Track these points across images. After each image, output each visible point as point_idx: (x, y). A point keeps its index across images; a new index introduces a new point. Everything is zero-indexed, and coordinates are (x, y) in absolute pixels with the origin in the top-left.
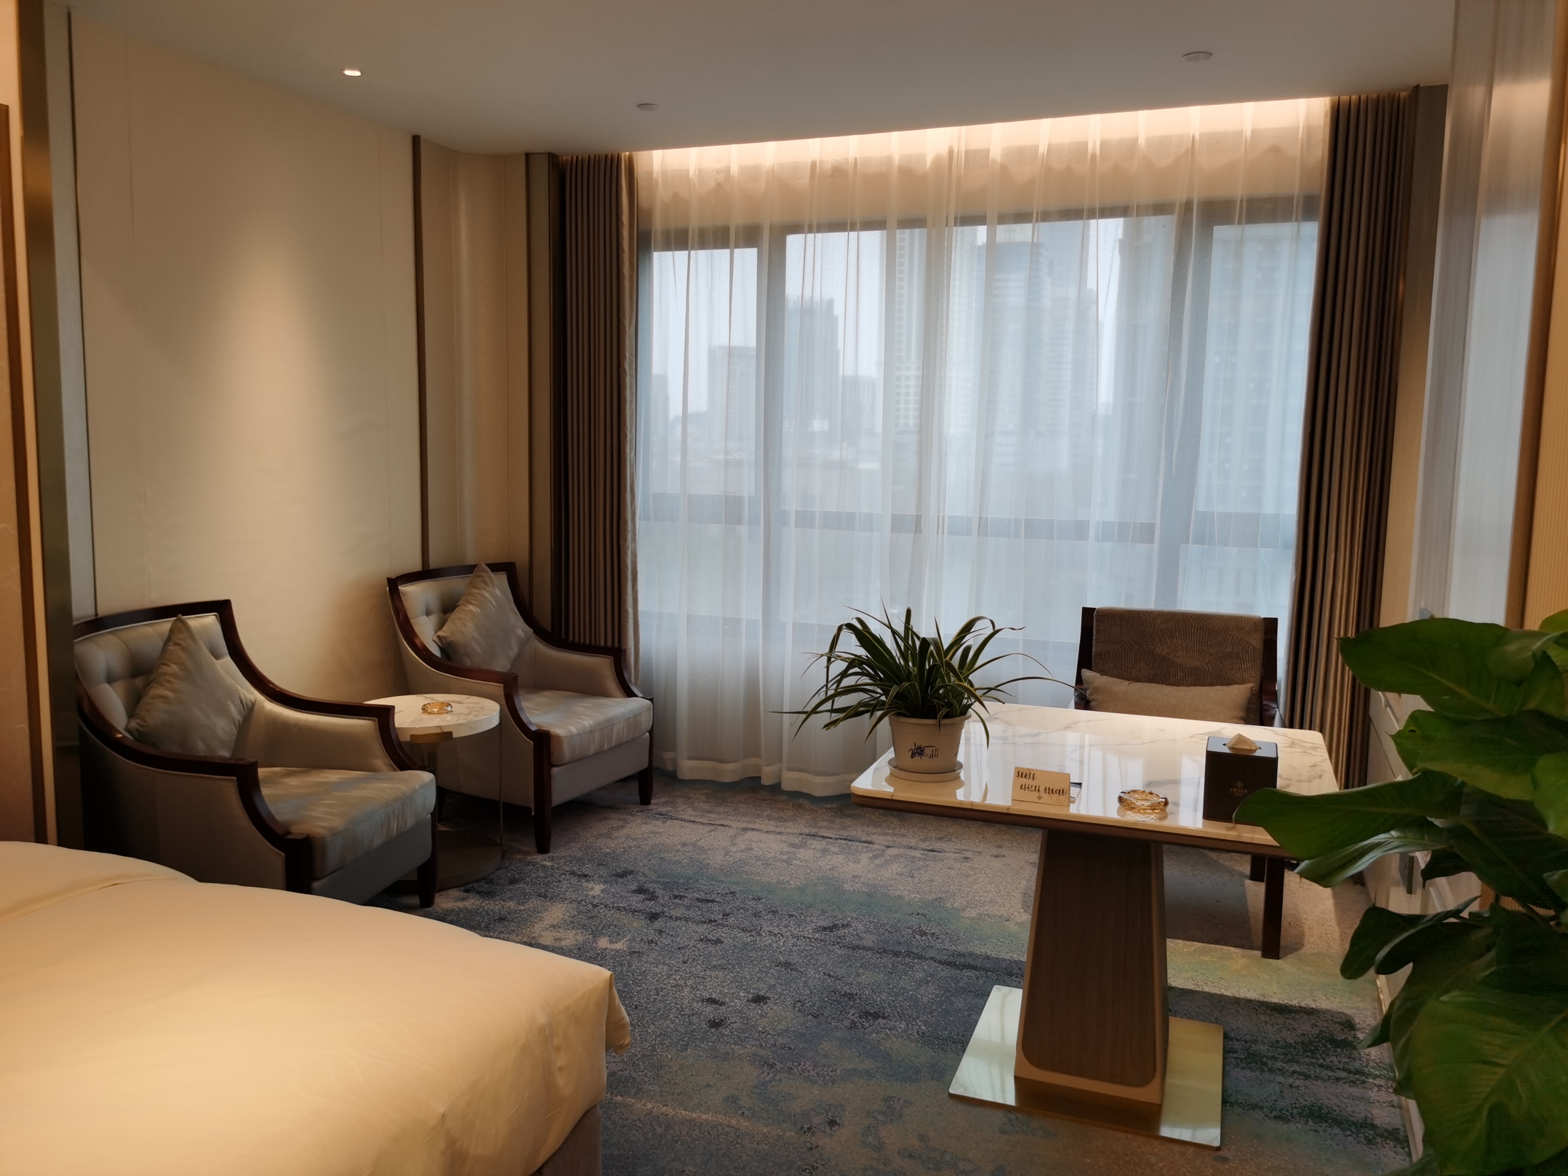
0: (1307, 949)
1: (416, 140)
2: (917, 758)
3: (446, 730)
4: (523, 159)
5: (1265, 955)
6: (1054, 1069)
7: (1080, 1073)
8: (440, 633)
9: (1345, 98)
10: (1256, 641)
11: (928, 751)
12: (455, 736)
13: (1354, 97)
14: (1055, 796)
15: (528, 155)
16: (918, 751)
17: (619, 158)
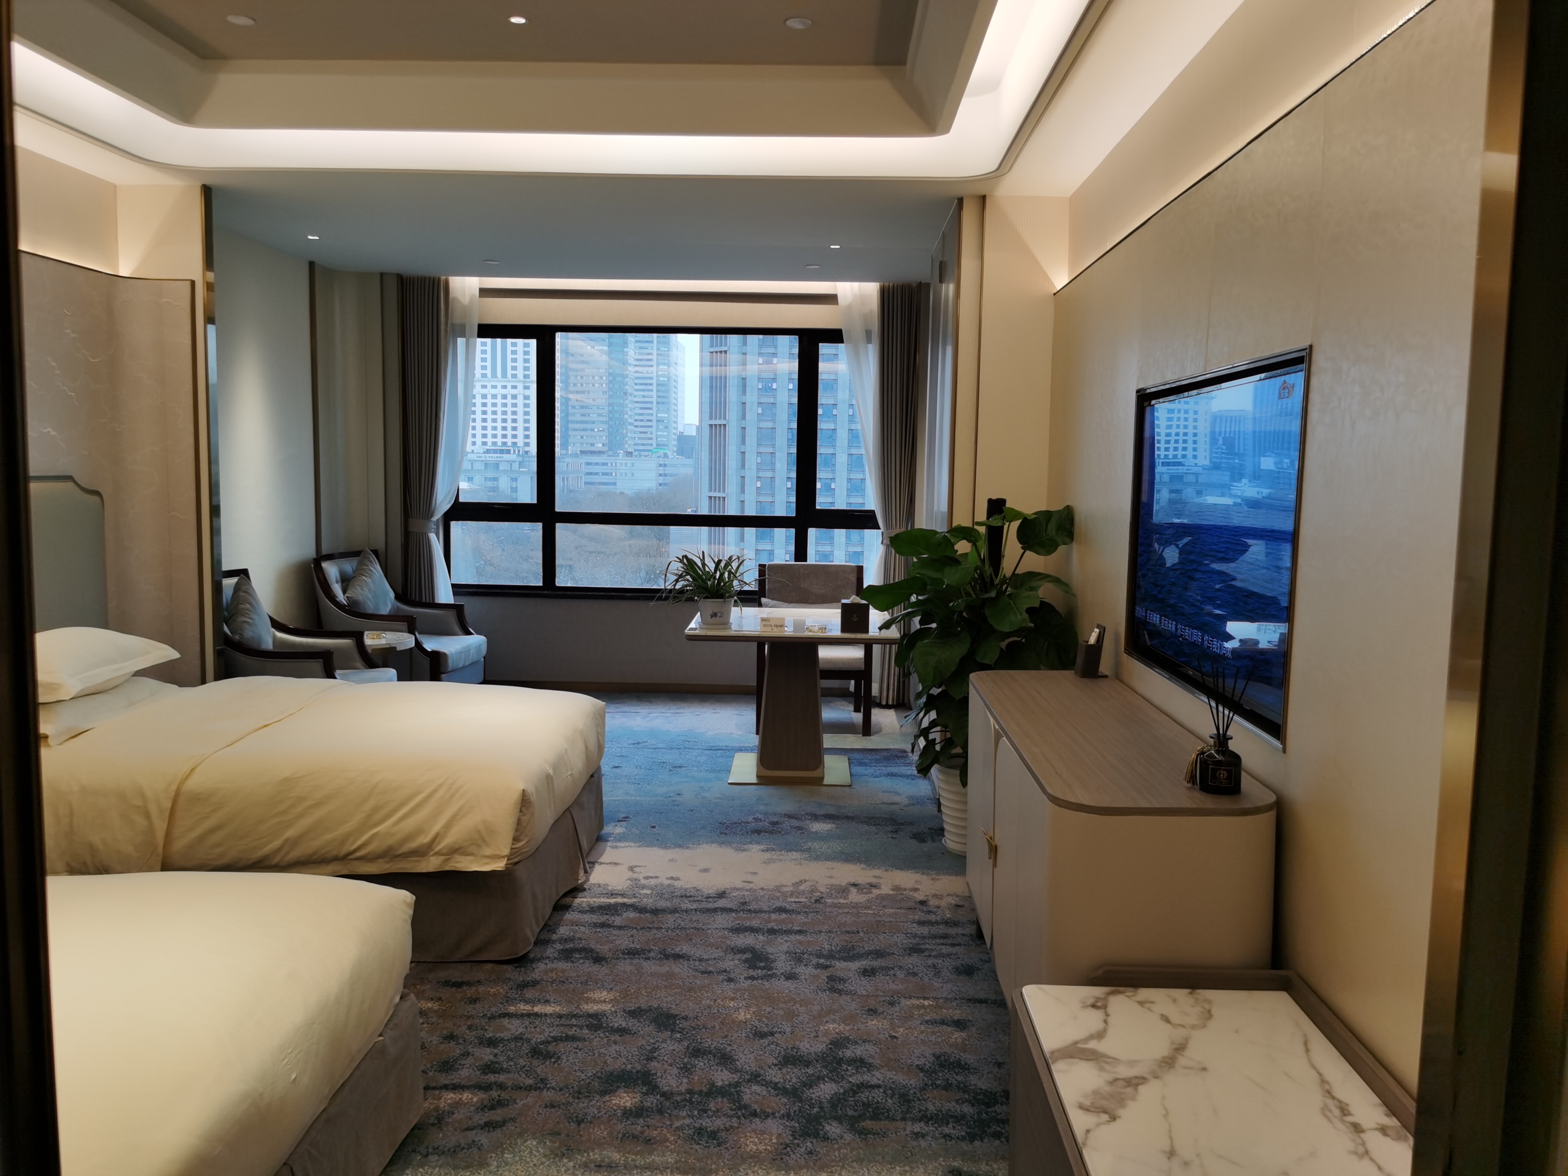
0: (884, 732)
1: (312, 265)
2: (714, 618)
3: (392, 646)
4: (378, 277)
5: (864, 735)
6: (775, 769)
7: (787, 768)
8: (347, 595)
9: (886, 284)
10: (853, 578)
11: (719, 614)
12: (398, 649)
13: (891, 284)
14: (779, 628)
15: (382, 274)
16: (714, 615)
17: (439, 279)
